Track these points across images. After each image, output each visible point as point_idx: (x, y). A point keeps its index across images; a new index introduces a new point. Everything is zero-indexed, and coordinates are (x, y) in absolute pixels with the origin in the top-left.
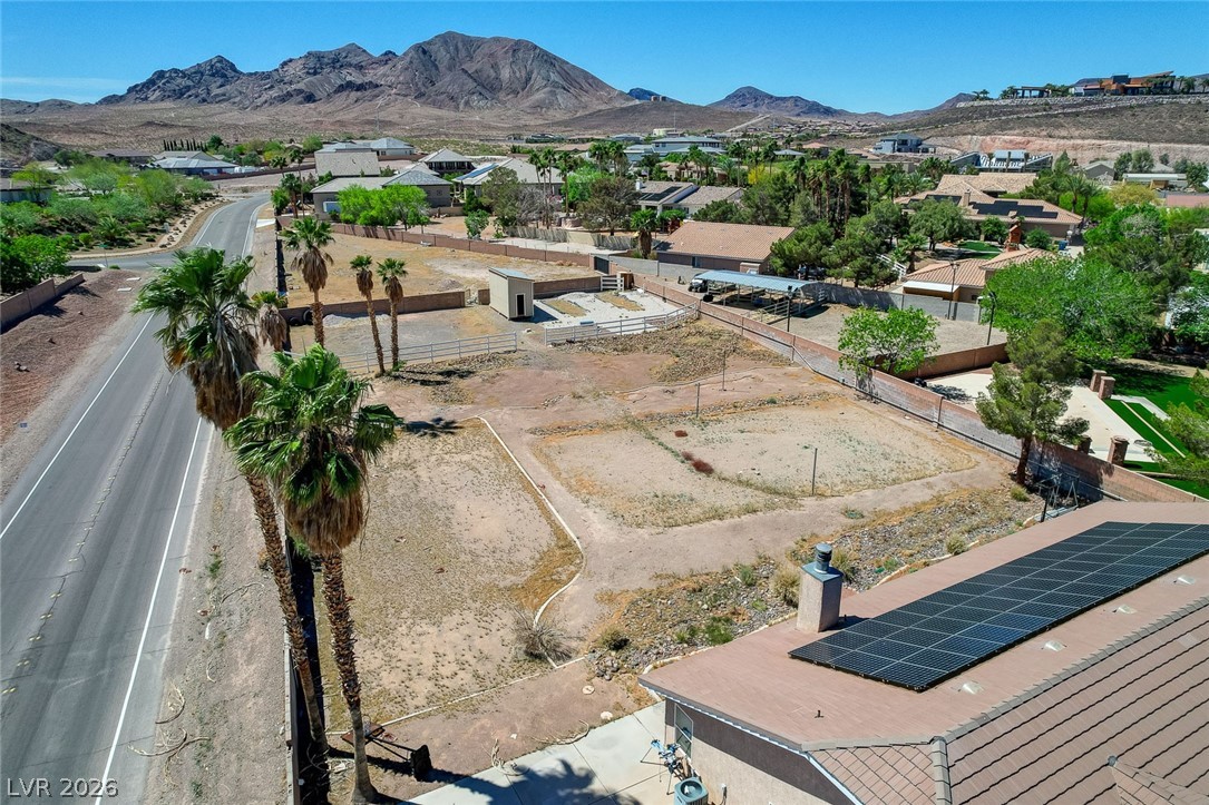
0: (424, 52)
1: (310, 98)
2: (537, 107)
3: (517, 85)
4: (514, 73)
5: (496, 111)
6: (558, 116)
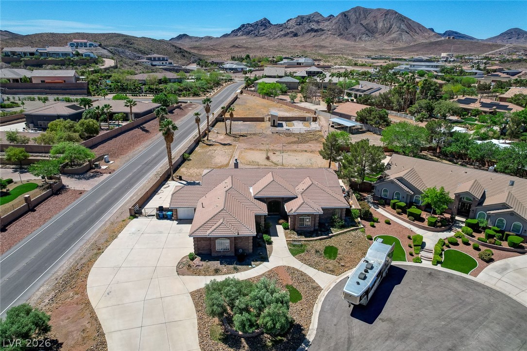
0: (345, 16)
1: (296, 35)
2: (393, 40)
3: (385, 31)
4: (384, 25)
5: (373, 42)
6: (401, 44)
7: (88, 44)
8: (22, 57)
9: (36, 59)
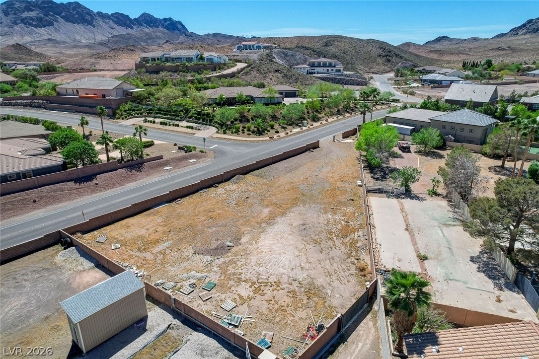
7: (255, 46)
8: (148, 63)
9: (157, 65)
